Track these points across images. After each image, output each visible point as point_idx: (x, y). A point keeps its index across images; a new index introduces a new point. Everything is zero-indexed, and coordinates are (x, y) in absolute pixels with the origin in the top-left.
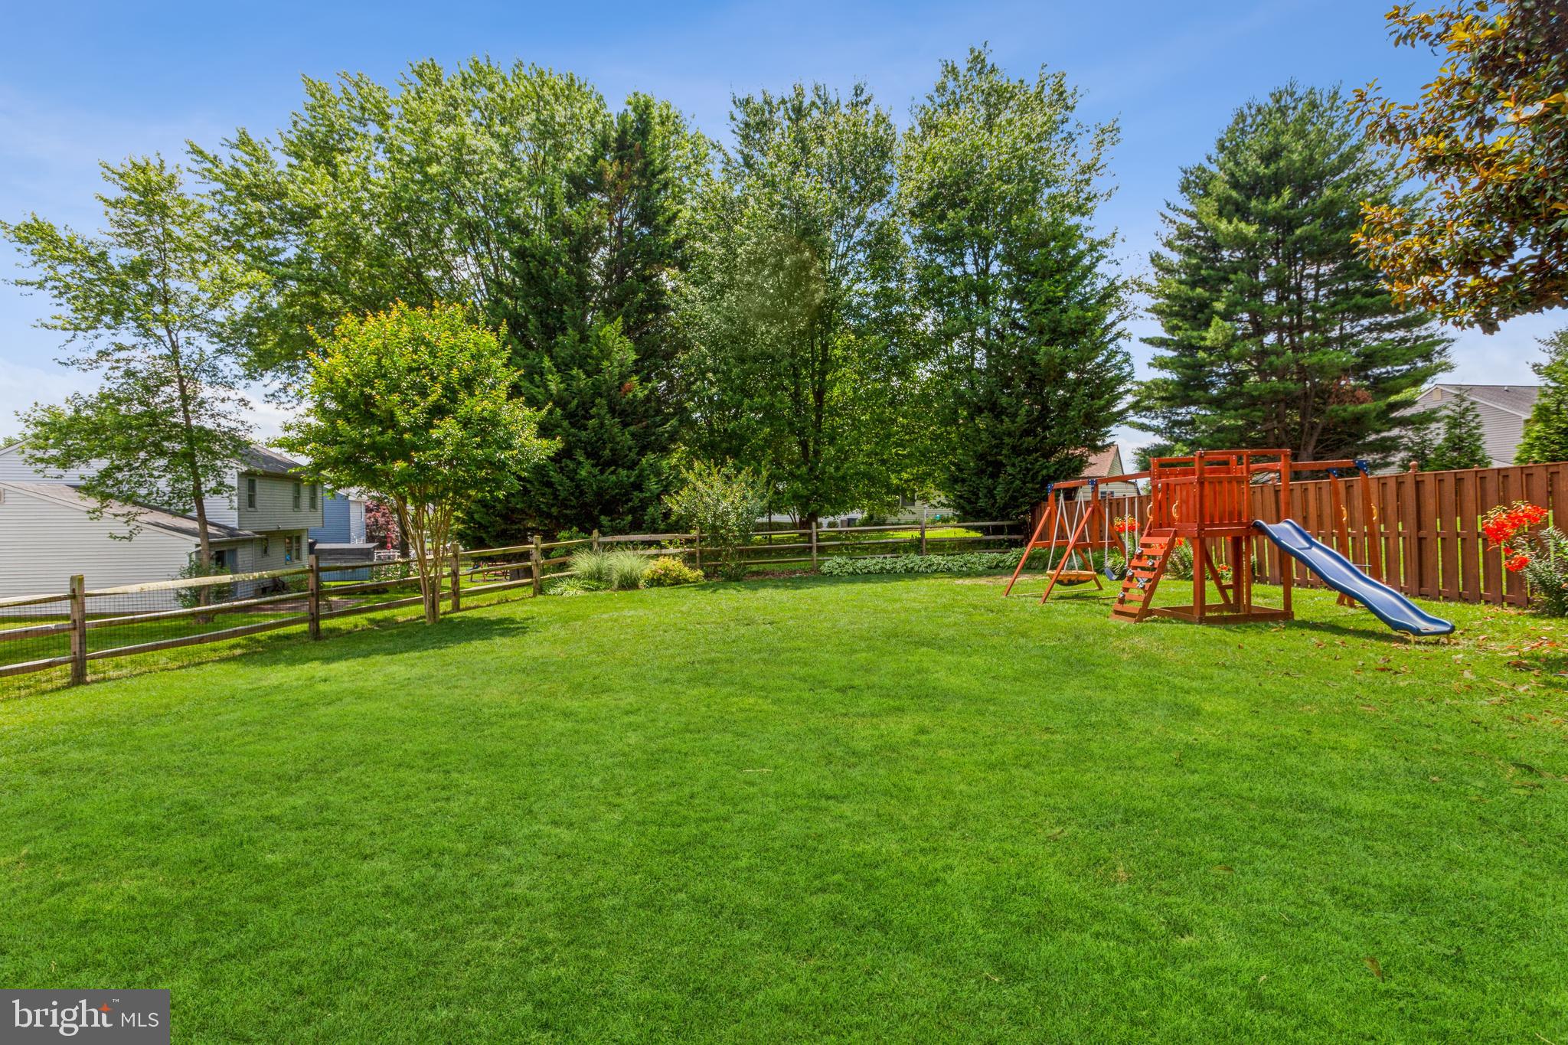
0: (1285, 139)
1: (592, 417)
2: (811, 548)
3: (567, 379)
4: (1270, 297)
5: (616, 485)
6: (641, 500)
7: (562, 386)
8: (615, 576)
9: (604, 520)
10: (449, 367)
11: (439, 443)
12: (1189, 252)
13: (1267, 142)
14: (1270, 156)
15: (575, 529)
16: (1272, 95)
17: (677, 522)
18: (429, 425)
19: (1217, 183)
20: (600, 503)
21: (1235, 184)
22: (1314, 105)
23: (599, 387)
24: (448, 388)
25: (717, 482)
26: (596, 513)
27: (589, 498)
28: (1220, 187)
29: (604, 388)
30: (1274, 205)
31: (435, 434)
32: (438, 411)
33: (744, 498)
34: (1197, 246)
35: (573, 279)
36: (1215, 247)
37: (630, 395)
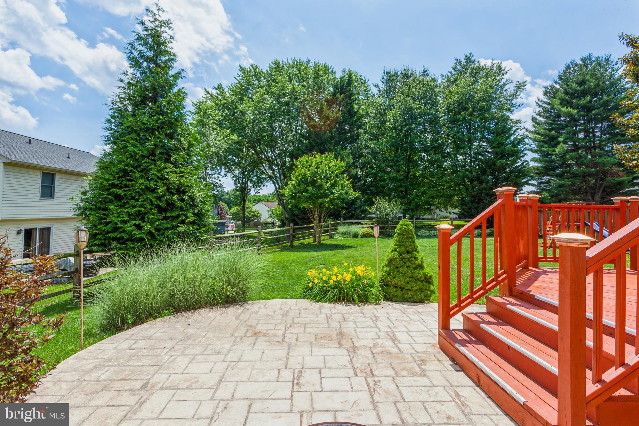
0: (588, 77)
4: (581, 135)
8: (352, 234)
12: (547, 118)
13: (580, 78)
14: (582, 83)
16: (581, 59)
19: (560, 93)
21: (566, 93)
22: (599, 64)
25: (385, 204)
28: (561, 94)
30: (583, 102)
34: (551, 116)
35: (330, 134)
36: (559, 116)
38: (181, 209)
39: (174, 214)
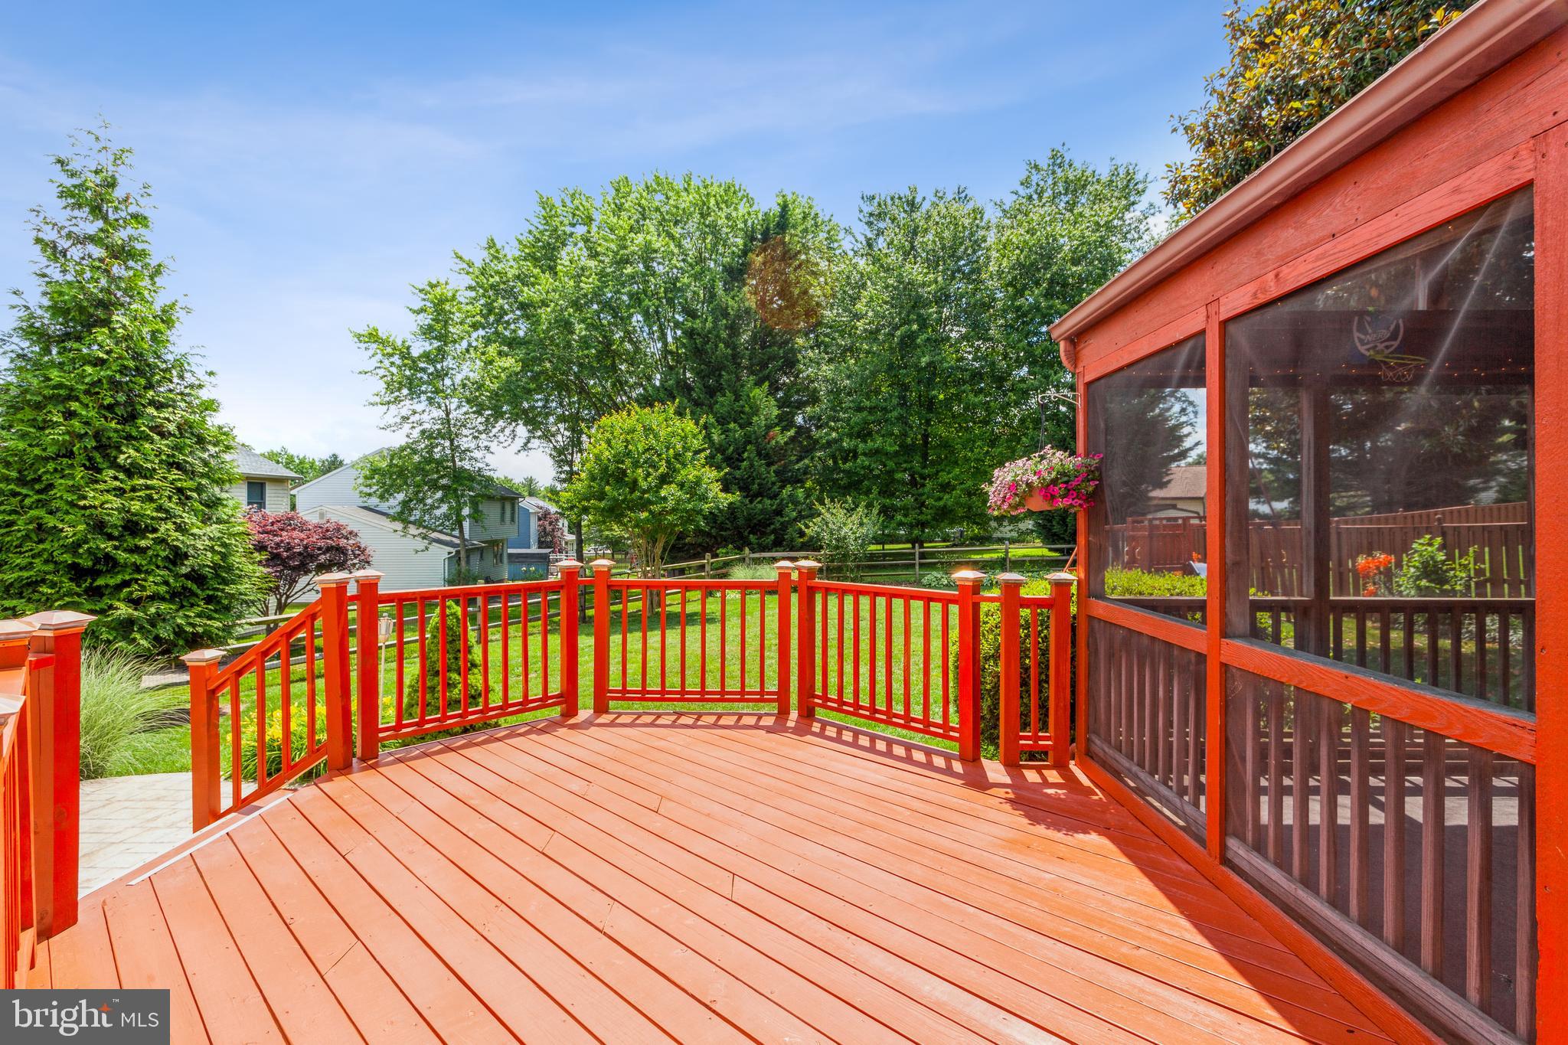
1: (744, 460)
2: (914, 565)
3: (725, 431)
5: (762, 511)
6: (782, 524)
7: (723, 436)
9: (752, 538)
10: (668, 448)
11: (665, 499)
15: (730, 546)
17: (808, 542)
18: (659, 487)
20: (749, 526)
23: (750, 437)
24: (668, 462)
25: (841, 513)
26: (746, 534)
27: (741, 522)
29: (753, 436)
31: (663, 493)
32: (664, 480)
33: (861, 524)
35: (729, 351)
37: (773, 442)
38: (137, 569)
39: (112, 582)
